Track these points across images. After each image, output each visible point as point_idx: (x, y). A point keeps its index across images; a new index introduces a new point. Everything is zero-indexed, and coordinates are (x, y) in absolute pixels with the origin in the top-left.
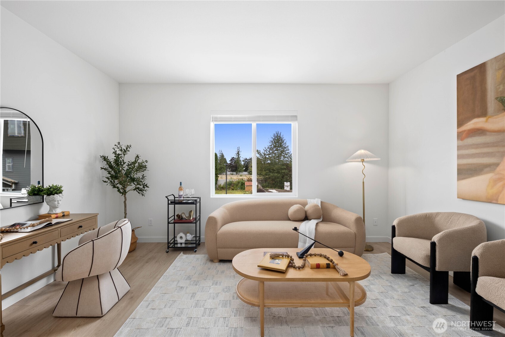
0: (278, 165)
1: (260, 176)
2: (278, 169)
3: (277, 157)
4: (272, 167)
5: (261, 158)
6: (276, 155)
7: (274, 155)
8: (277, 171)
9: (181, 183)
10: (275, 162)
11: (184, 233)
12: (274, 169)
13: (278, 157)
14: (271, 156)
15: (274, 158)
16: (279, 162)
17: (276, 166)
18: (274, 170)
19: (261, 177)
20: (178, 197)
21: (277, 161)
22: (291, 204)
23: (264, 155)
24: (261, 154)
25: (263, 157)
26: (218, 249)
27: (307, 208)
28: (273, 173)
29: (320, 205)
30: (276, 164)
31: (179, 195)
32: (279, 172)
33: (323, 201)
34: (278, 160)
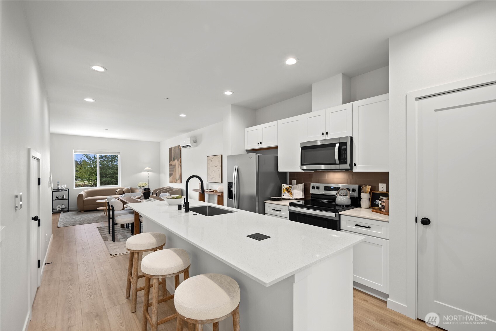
0: (112, 170)
1: (89, 182)
2: (111, 174)
3: (110, 161)
4: (105, 172)
5: (90, 162)
6: (110, 159)
7: (107, 159)
8: (110, 176)
9: (58, 182)
10: (108, 166)
11: (60, 205)
12: (107, 173)
13: (112, 161)
14: (103, 160)
15: (107, 163)
16: (112, 166)
17: (110, 171)
18: (107, 175)
19: (91, 182)
20: (56, 189)
21: (110, 166)
22: (117, 189)
23: (95, 159)
24: (90, 157)
25: (92, 161)
26: (84, 206)
27: (124, 190)
28: (106, 177)
29: (130, 189)
30: (110, 168)
31: (57, 188)
32: (113, 177)
33: (132, 187)
34: (111, 164)
